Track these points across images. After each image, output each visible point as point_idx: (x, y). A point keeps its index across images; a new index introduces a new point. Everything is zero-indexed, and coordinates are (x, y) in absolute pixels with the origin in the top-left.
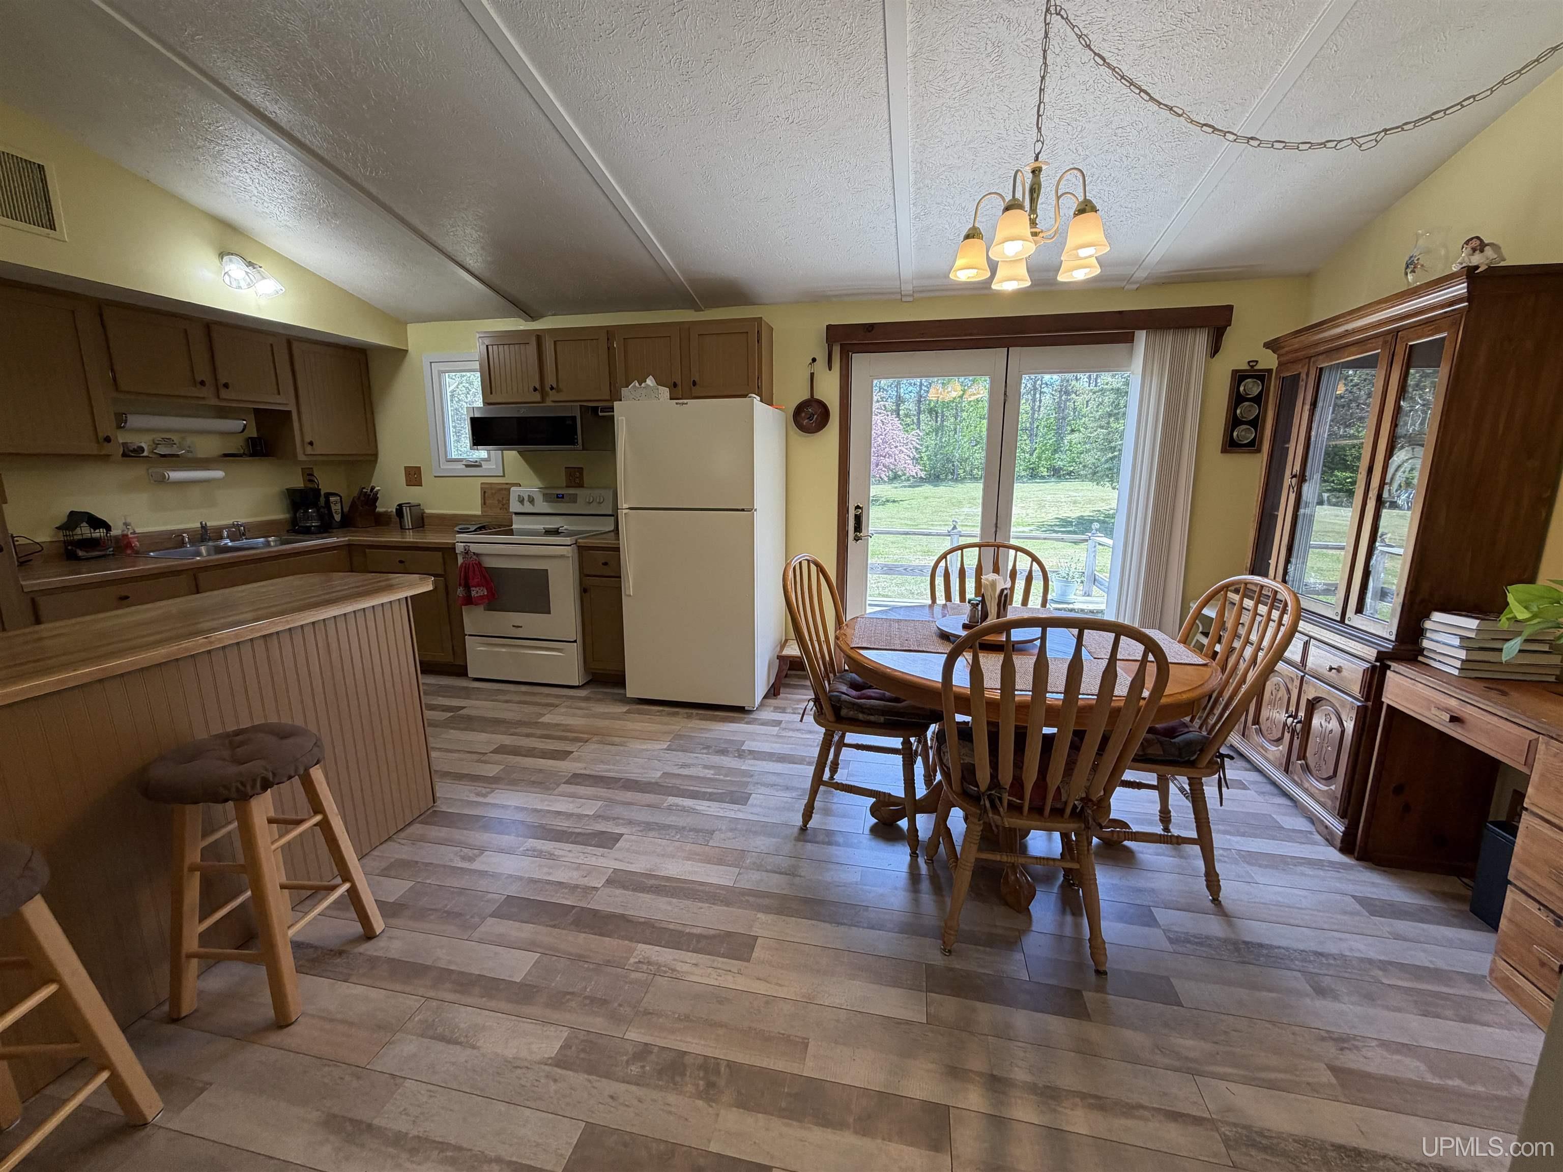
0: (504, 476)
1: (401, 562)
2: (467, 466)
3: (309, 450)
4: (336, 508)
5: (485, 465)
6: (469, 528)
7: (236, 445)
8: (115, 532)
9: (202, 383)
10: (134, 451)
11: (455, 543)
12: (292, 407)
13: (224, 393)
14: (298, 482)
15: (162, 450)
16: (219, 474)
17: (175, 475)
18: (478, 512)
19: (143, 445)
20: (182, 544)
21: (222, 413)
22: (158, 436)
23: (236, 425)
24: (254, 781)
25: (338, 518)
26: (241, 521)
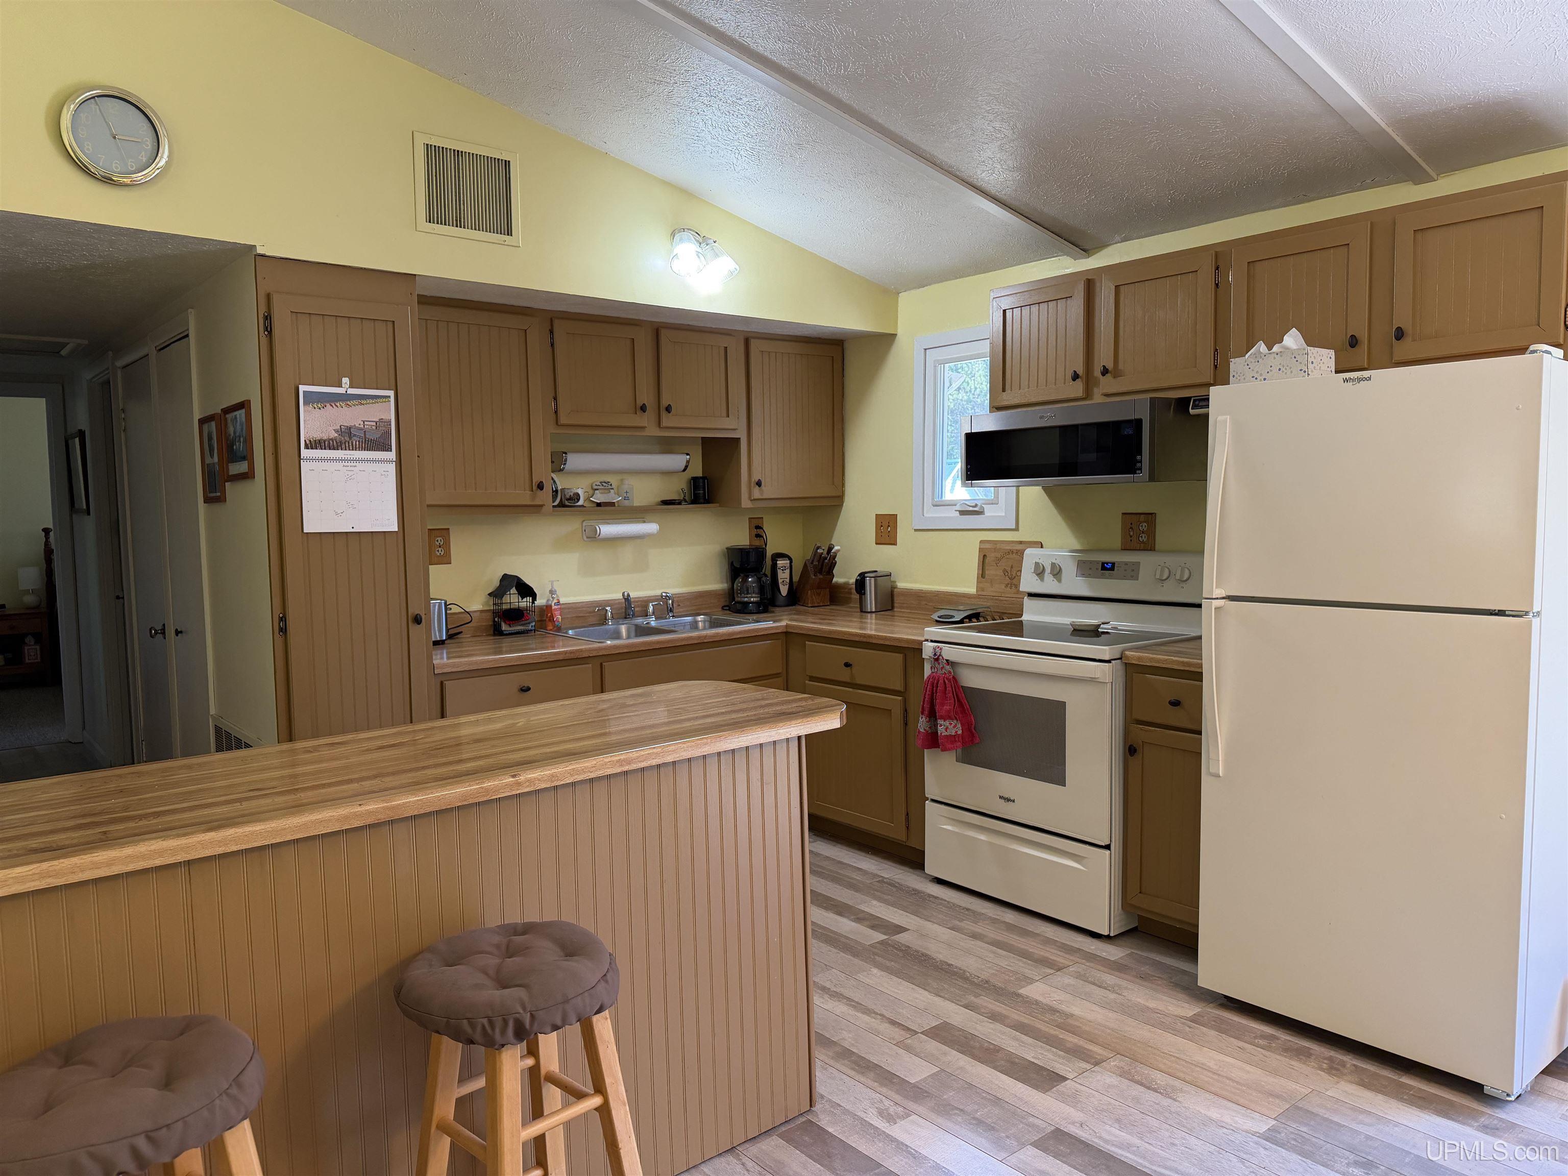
0: (1017, 529)
1: (847, 665)
2: (962, 513)
3: (757, 493)
4: (783, 576)
5: (989, 511)
6: (952, 617)
7: (676, 487)
8: (540, 601)
9: (643, 408)
10: (570, 499)
11: (921, 643)
12: (742, 434)
13: (667, 420)
14: (742, 538)
15: (599, 497)
16: (651, 527)
17: (607, 530)
18: (973, 590)
19: (580, 491)
20: (603, 621)
21: (667, 445)
22: (597, 479)
23: (676, 461)
24: (505, 1022)
25: (784, 590)
26: (671, 591)
